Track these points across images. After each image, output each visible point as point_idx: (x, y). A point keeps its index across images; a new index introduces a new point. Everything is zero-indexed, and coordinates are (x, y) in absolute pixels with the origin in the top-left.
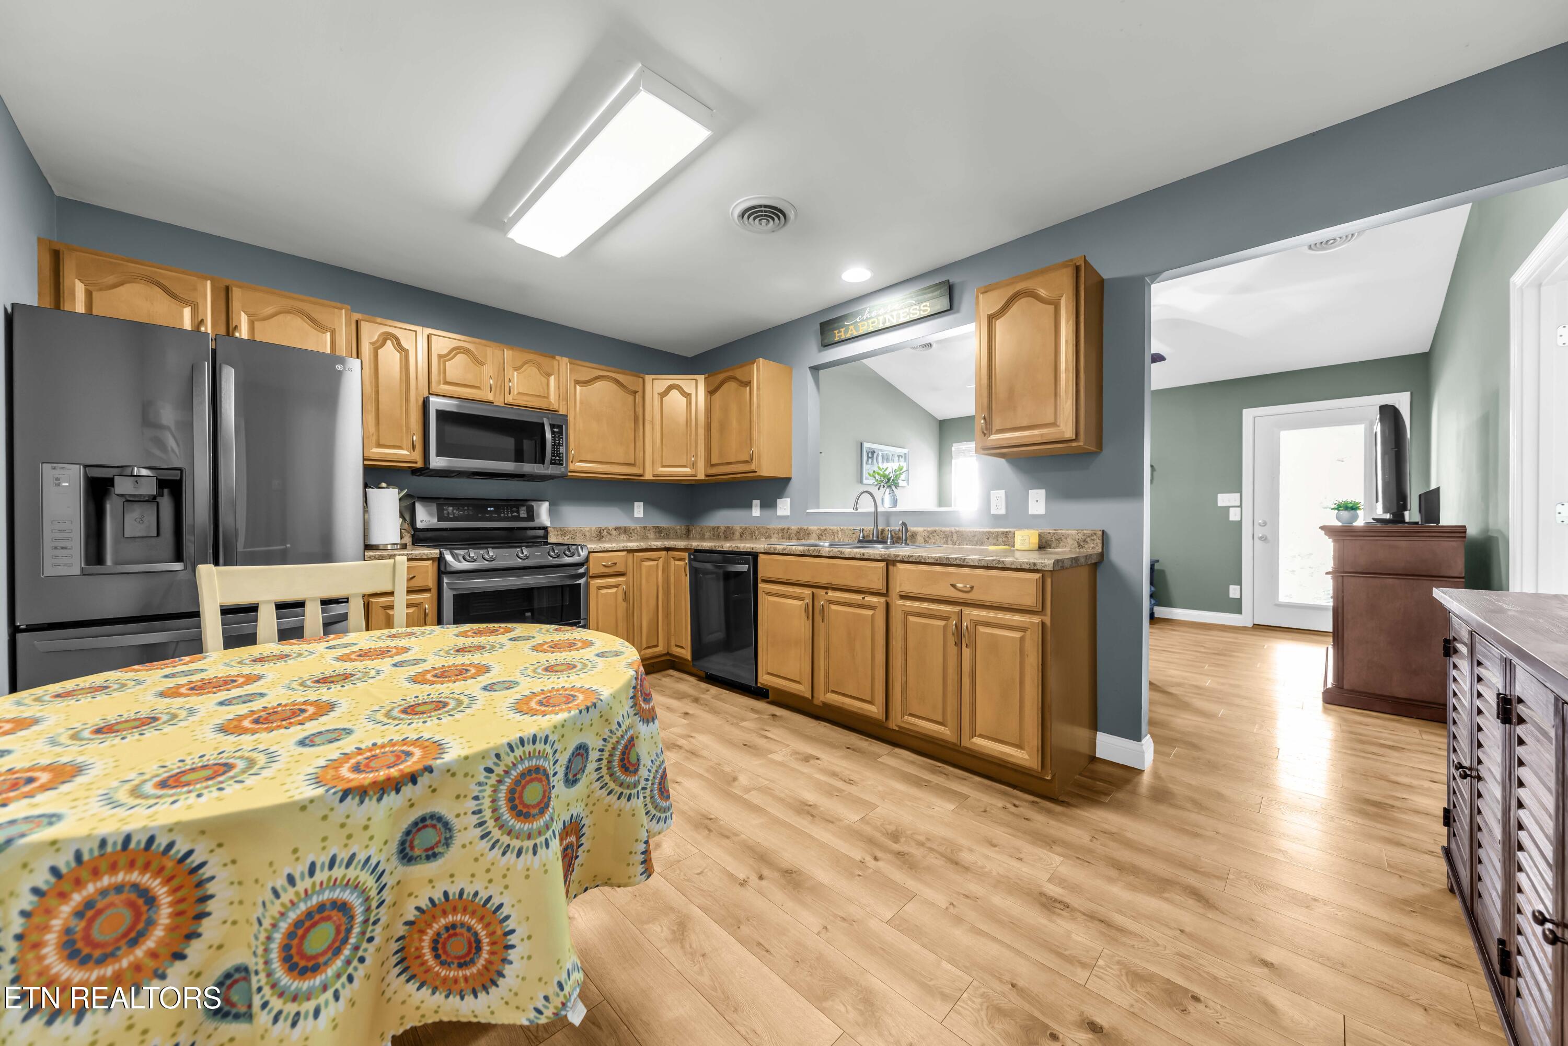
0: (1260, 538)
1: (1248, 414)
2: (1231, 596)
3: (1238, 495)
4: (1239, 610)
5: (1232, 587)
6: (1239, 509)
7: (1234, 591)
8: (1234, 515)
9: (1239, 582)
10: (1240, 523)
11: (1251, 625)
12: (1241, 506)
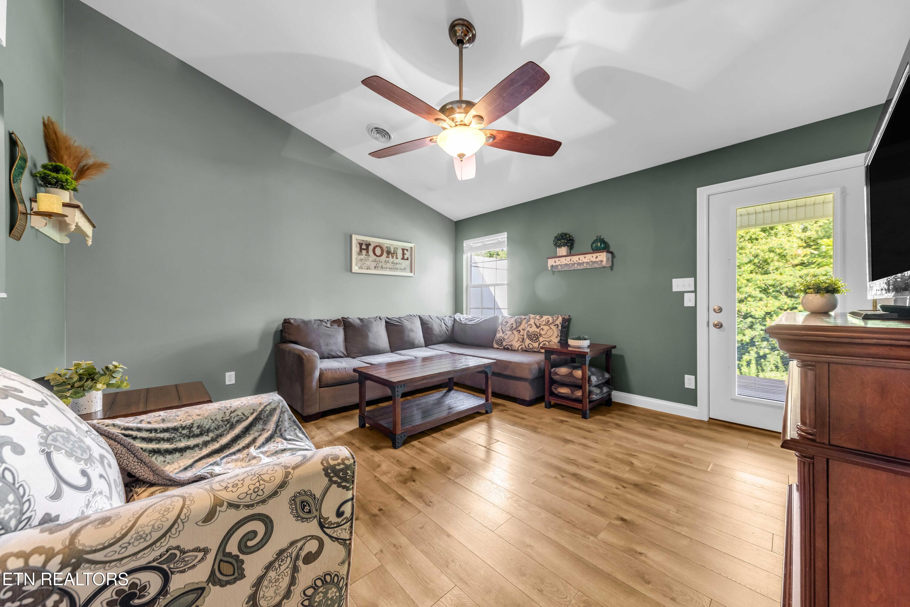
0: (715, 326)
1: (702, 193)
2: (687, 386)
3: (692, 279)
4: (694, 402)
5: (687, 377)
6: (694, 294)
7: (689, 381)
8: (689, 301)
9: (694, 372)
10: (694, 310)
11: (706, 419)
12: (695, 291)
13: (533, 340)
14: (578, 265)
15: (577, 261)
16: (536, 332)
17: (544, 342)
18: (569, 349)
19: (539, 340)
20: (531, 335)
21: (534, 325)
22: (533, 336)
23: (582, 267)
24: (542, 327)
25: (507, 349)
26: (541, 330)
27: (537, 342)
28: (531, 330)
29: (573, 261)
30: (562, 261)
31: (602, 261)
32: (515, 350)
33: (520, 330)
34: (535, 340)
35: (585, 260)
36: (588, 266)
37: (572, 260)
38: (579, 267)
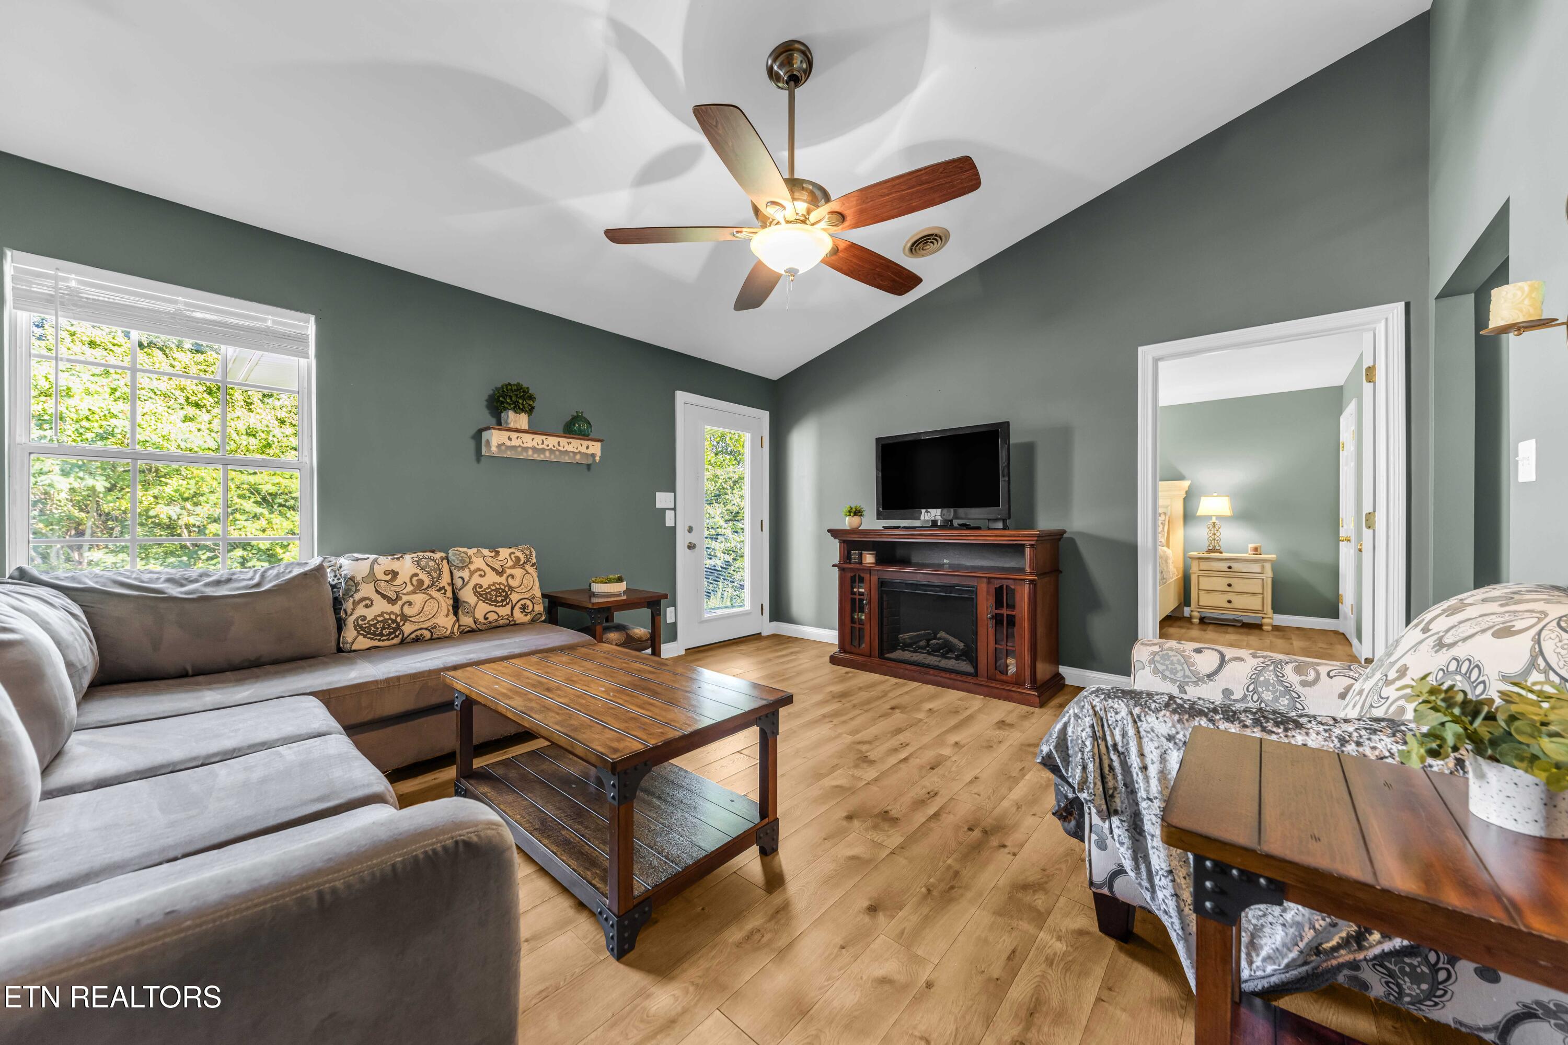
0: (689, 547)
1: (681, 398)
3: (673, 495)
4: (674, 637)
6: (673, 512)
7: (670, 615)
8: (669, 522)
9: (673, 603)
10: (673, 529)
11: (683, 652)
12: (674, 509)
13: (498, 602)
14: (534, 453)
15: (554, 446)
16: (500, 584)
17: (523, 602)
18: (594, 600)
19: (510, 600)
20: (489, 593)
21: (487, 569)
22: (494, 593)
23: (542, 457)
24: (509, 572)
25: (416, 642)
26: (510, 579)
27: (508, 604)
28: (485, 582)
29: (548, 446)
30: (524, 441)
31: (593, 455)
32: (445, 637)
33: (444, 587)
34: (502, 601)
35: (569, 448)
36: (553, 457)
37: (546, 443)
38: (536, 457)
